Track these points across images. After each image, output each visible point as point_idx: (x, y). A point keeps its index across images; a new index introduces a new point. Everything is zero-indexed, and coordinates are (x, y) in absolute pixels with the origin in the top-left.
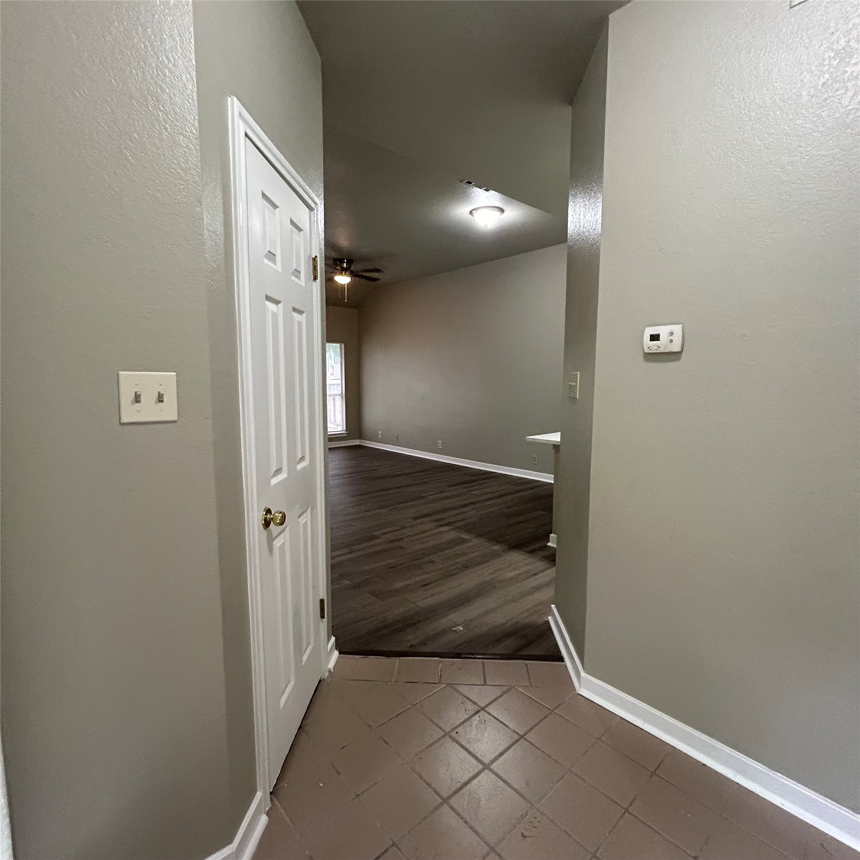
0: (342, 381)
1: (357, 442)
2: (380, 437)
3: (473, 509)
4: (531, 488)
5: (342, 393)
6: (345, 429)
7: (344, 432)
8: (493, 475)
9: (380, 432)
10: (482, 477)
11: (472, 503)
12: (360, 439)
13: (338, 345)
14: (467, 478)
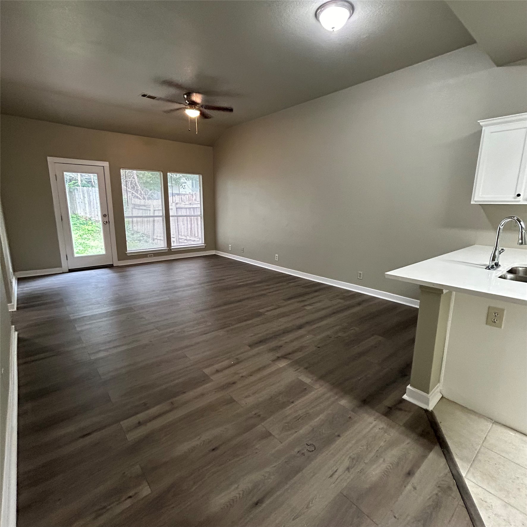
0: (201, 205)
1: (213, 252)
2: (230, 249)
3: (309, 332)
4: (359, 304)
5: (201, 214)
6: (203, 242)
7: (203, 245)
8: (322, 287)
9: (230, 245)
10: (314, 289)
11: (308, 323)
12: (216, 250)
13: (197, 176)
14: (300, 290)
